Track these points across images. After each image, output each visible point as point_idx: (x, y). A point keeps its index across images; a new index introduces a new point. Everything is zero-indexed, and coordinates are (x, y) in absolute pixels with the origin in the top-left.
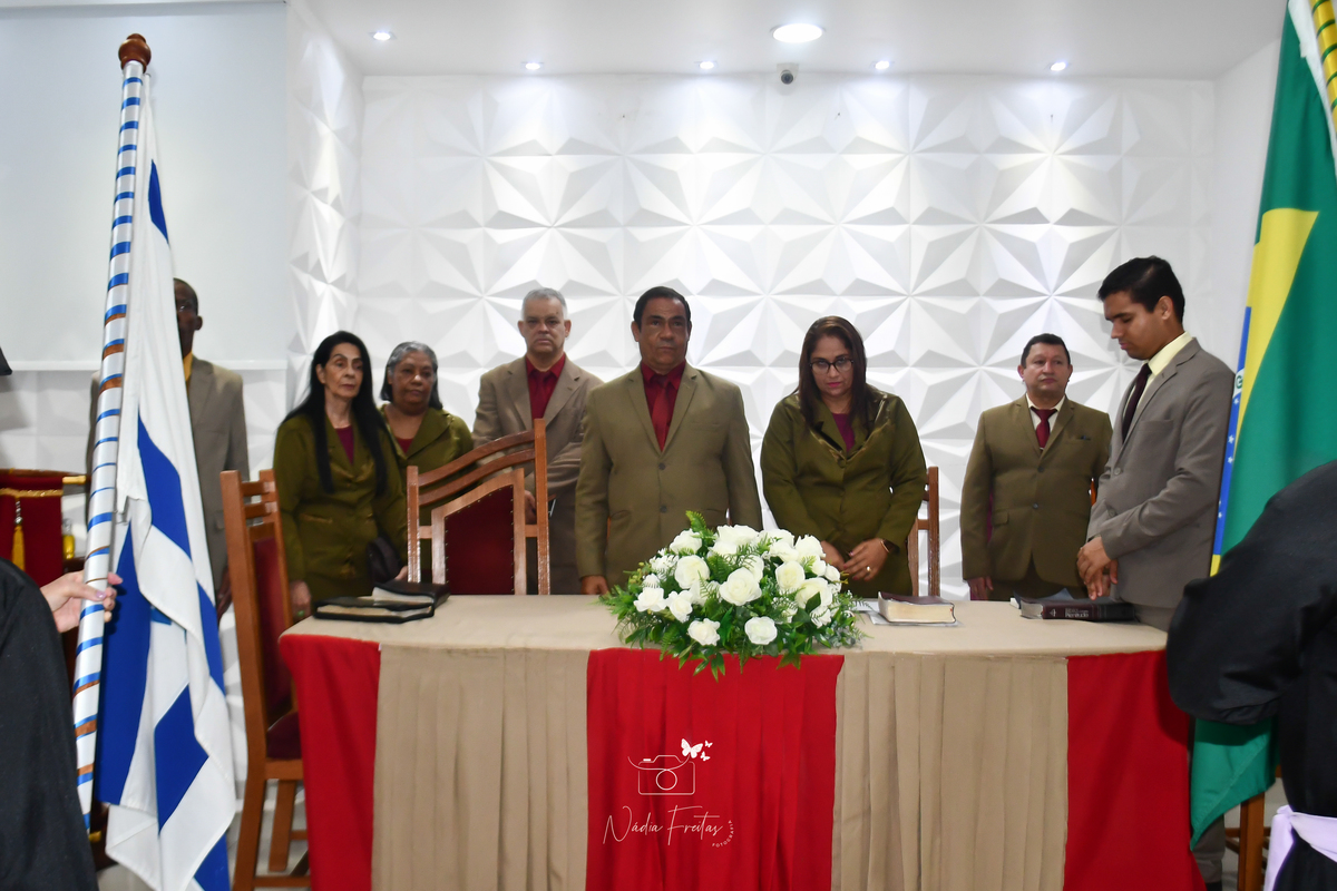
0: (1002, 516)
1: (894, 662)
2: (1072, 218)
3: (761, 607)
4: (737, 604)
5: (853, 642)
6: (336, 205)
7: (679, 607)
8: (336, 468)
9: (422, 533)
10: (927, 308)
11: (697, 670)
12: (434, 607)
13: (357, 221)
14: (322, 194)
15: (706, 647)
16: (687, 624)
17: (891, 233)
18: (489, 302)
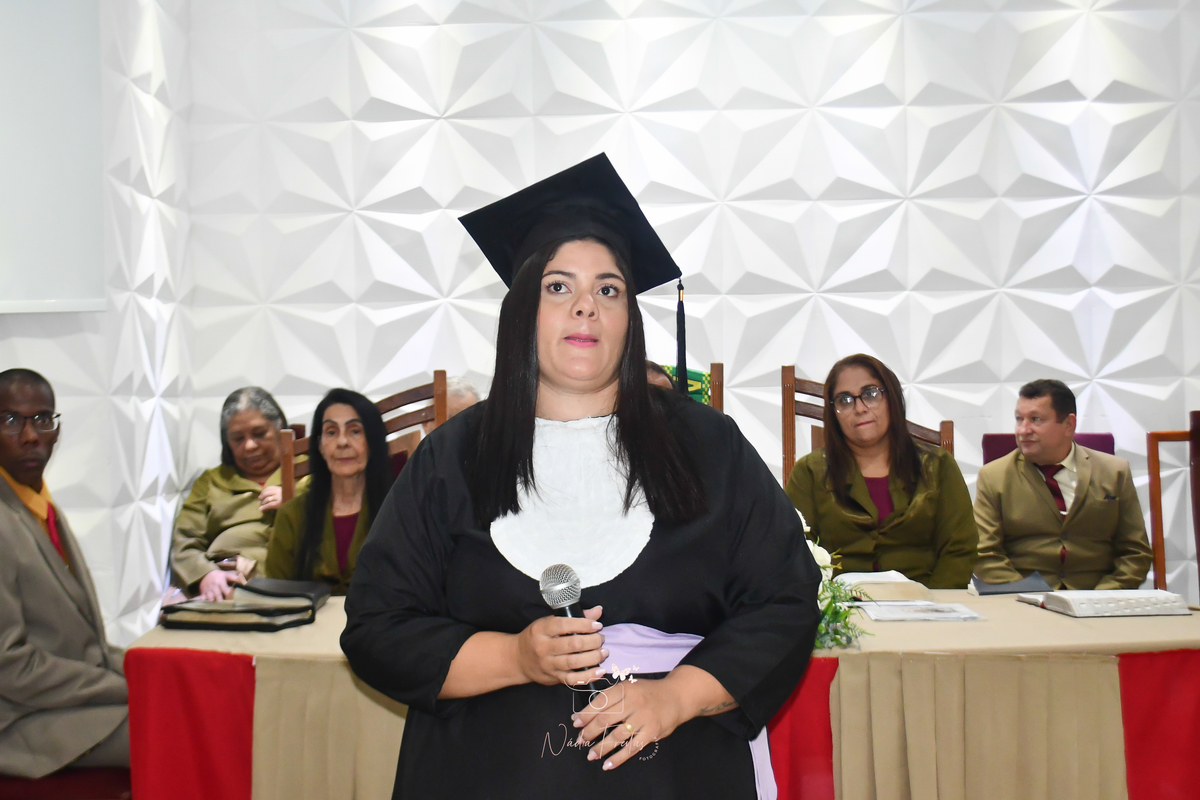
1: (901, 664)
2: (1116, 92)
5: (849, 640)
6: (161, 95)
10: (930, 213)
12: (313, 609)
13: (187, 115)
17: (880, 117)
18: (361, 216)
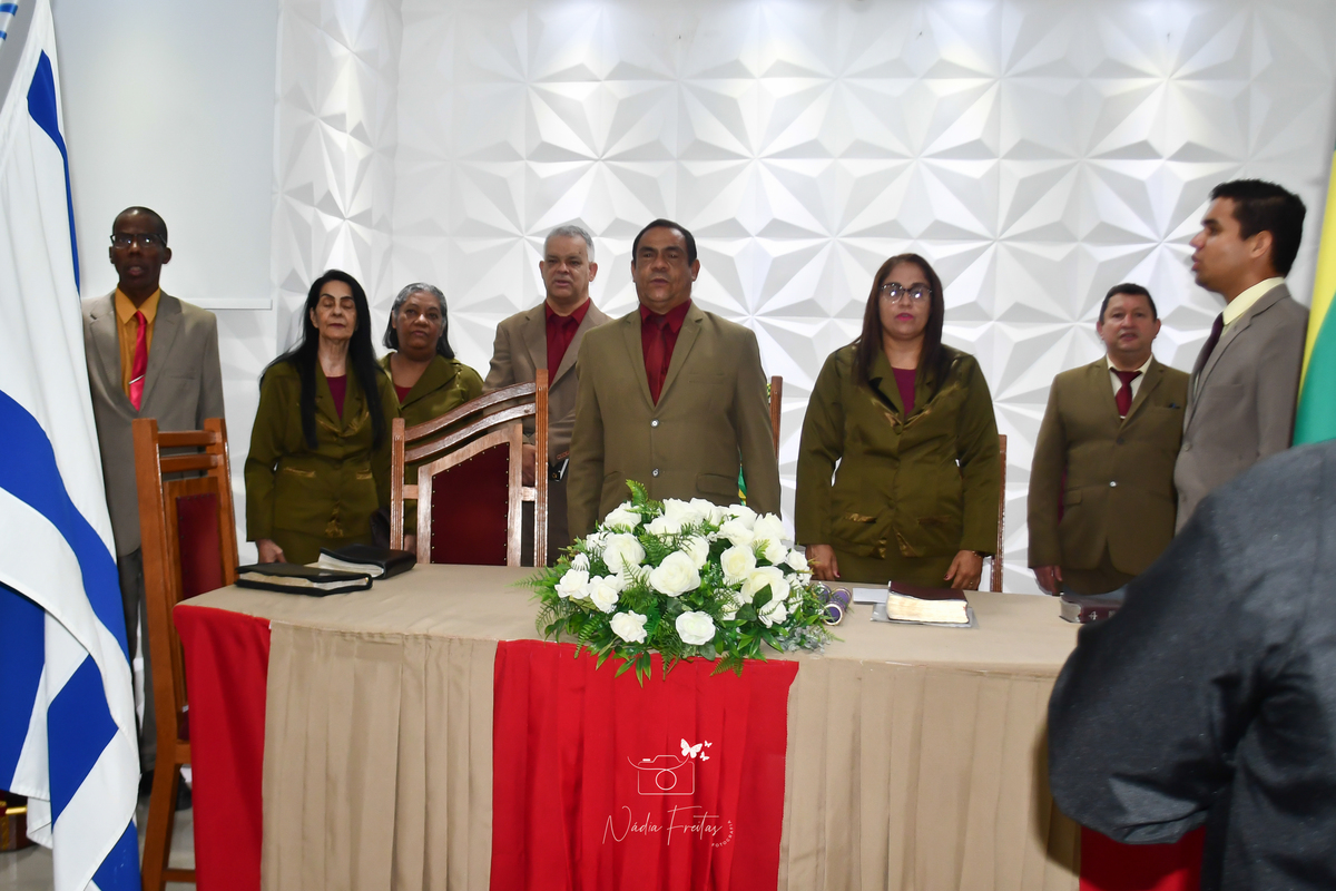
0: (1074, 496)
1: (862, 673)
3: (703, 598)
4: (670, 594)
5: (815, 646)
6: (358, 133)
7: (603, 594)
8: (321, 422)
9: (408, 492)
10: (1018, 255)
11: (620, 672)
13: (385, 151)
14: (338, 121)
15: (634, 644)
16: (611, 616)
17: (975, 169)
18: (529, 241)
